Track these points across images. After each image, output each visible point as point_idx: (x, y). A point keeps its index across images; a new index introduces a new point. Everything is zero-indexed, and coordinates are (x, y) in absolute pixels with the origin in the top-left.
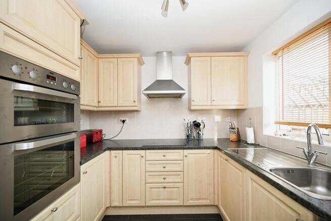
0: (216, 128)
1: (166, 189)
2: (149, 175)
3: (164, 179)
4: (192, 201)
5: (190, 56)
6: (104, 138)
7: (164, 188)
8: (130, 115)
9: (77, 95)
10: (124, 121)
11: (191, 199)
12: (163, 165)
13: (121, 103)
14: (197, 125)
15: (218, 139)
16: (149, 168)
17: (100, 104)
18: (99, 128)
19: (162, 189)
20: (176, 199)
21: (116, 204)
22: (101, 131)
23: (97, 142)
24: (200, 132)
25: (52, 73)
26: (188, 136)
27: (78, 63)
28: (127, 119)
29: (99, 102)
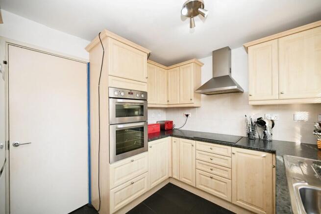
0: (298, 129)
1: (213, 180)
2: (199, 163)
3: (212, 170)
4: (241, 203)
5: (246, 46)
6: (175, 128)
7: (212, 178)
8: (192, 110)
9: (146, 100)
10: (187, 116)
11: (240, 200)
12: (211, 157)
13: (182, 101)
14: (261, 123)
15: (302, 144)
16: (198, 156)
17: (169, 103)
18: (170, 120)
19: (210, 179)
20: (224, 193)
21: (175, 177)
22: (171, 122)
23: (168, 130)
24: (266, 131)
25: (131, 90)
26: (249, 134)
27: (146, 80)
28: (190, 114)
29: (168, 101)
